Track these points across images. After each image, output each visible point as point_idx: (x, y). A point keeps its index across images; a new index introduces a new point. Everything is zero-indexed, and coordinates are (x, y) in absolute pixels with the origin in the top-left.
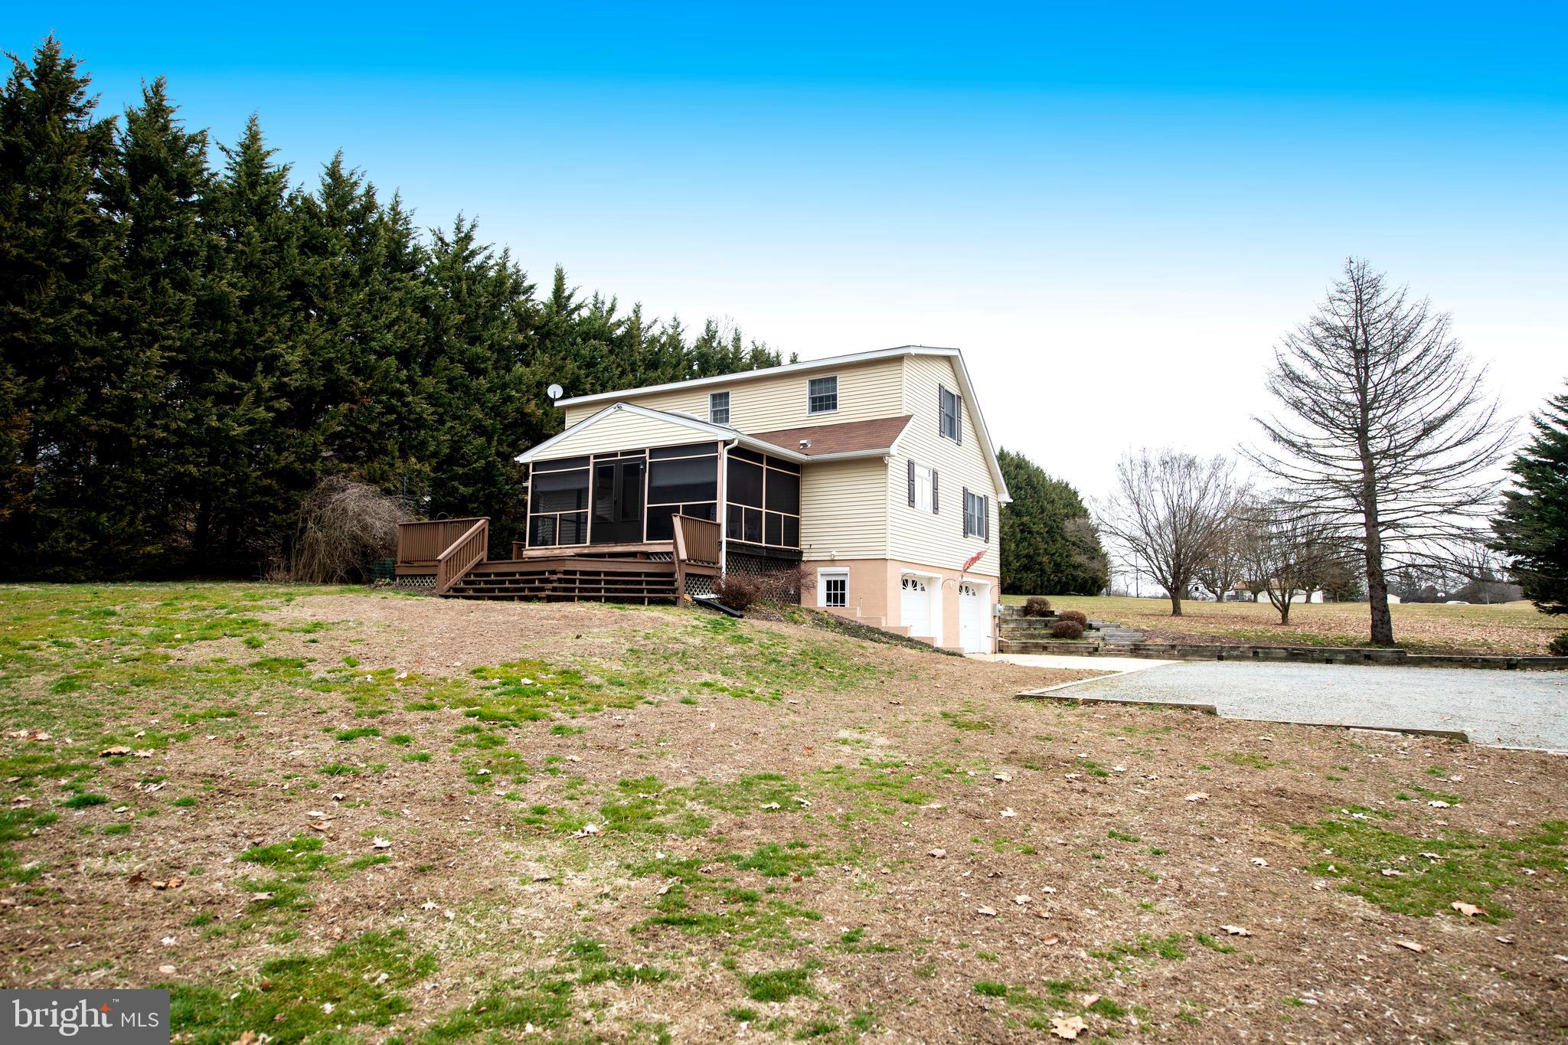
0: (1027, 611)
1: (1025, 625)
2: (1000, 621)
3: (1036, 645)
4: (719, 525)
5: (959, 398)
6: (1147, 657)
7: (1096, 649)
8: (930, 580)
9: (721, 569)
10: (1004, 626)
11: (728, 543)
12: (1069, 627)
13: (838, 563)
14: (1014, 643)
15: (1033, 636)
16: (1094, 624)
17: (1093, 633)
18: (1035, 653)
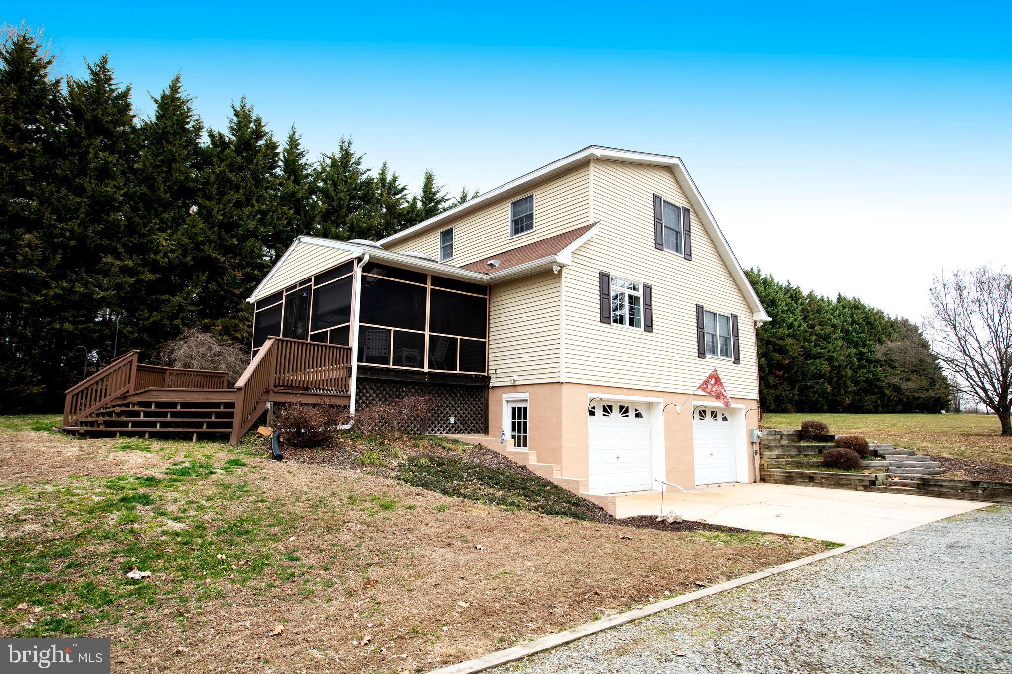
0: (802, 435)
1: (793, 452)
2: (761, 447)
3: (802, 476)
4: (351, 349)
5: (687, 211)
6: (940, 495)
7: (873, 483)
8: (650, 406)
9: (349, 397)
10: (767, 453)
11: (359, 368)
12: (841, 456)
13: (519, 388)
14: (776, 472)
15: (800, 465)
16: (880, 451)
17: (877, 462)
18: (801, 484)
